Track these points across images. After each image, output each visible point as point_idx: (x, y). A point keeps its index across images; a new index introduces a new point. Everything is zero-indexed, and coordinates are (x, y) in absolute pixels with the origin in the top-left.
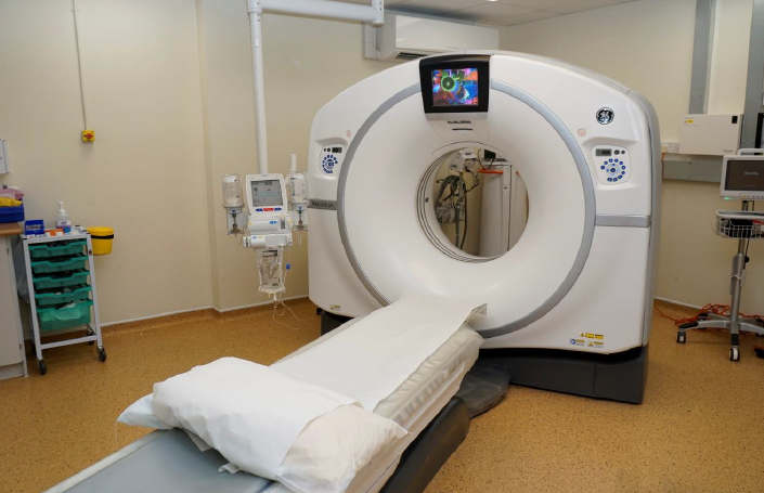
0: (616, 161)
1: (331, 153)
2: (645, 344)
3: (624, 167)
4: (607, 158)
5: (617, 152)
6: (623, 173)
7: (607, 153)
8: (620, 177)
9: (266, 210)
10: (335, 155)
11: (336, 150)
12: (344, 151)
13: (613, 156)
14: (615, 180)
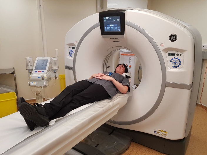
0: (177, 58)
1: (71, 49)
2: (186, 137)
3: (180, 62)
4: (173, 57)
5: (178, 55)
6: (180, 64)
7: (173, 55)
8: (178, 66)
9: (38, 72)
10: (73, 50)
11: (73, 48)
12: (75, 48)
13: (176, 57)
14: (176, 67)
